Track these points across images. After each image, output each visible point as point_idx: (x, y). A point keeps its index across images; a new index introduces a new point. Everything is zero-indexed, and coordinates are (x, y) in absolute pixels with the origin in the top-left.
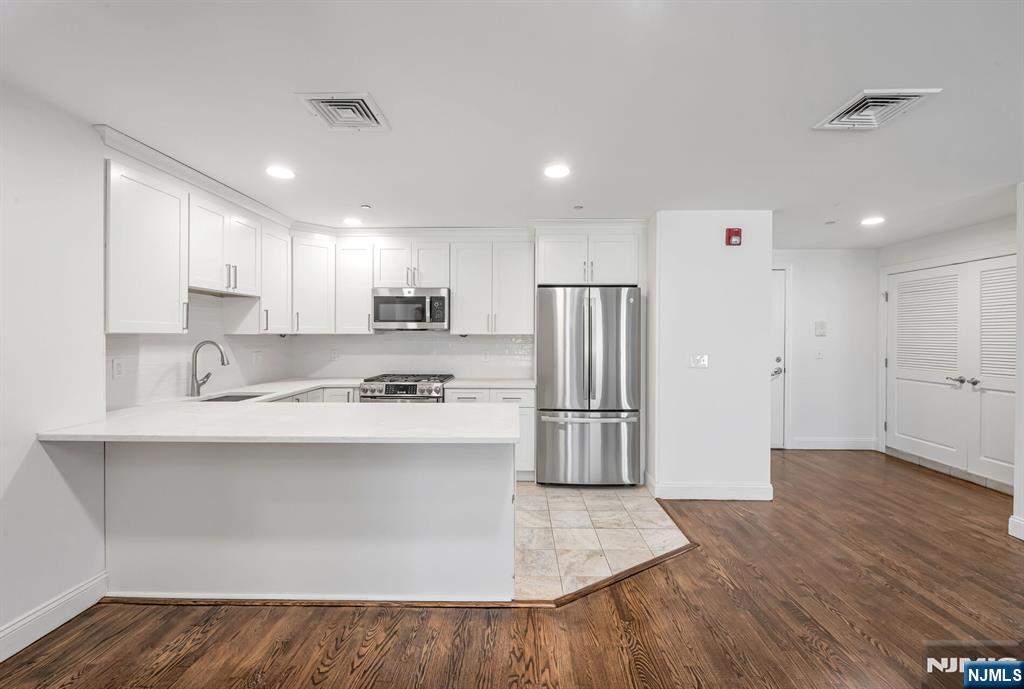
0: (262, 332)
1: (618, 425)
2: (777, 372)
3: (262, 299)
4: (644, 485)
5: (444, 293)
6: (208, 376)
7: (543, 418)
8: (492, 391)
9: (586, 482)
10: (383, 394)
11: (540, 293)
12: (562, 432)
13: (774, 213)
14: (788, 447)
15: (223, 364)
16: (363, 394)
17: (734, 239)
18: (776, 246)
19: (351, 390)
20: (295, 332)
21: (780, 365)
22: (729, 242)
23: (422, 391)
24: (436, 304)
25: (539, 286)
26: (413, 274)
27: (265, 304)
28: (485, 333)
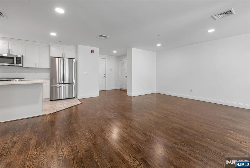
1: (72, 86)
2: (104, 77)
4: (76, 98)
5: (21, 57)
7: (52, 86)
9: (65, 98)
11: (51, 59)
12: (58, 89)
13: (99, 48)
14: (106, 90)
17: (92, 52)
18: (99, 54)
21: (105, 75)
22: (91, 52)
24: (18, 59)
25: (51, 57)
26: (9, 51)
28: (35, 67)
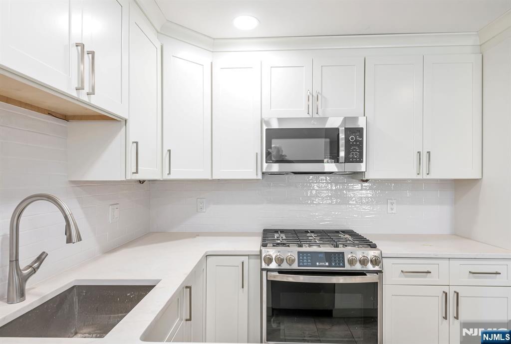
0: (130, 177)
3: (130, 124)
5: (361, 123)
6: (40, 259)
8: (452, 262)
10: (295, 266)
15: (69, 240)
16: (264, 266)
19: (245, 259)
20: (166, 177)
23: (352, 262)
24: (352, 139)
26: (315, 98)
27: (134, 131)
28: (416, 178)
